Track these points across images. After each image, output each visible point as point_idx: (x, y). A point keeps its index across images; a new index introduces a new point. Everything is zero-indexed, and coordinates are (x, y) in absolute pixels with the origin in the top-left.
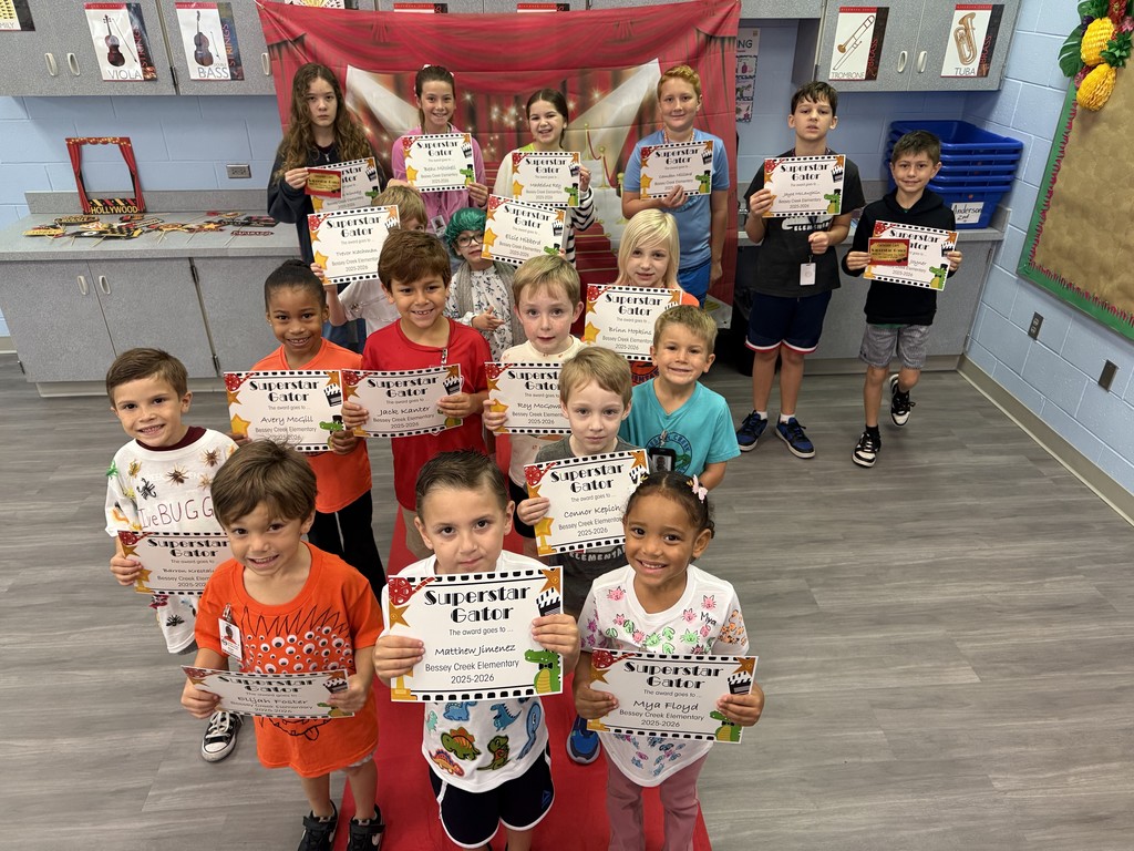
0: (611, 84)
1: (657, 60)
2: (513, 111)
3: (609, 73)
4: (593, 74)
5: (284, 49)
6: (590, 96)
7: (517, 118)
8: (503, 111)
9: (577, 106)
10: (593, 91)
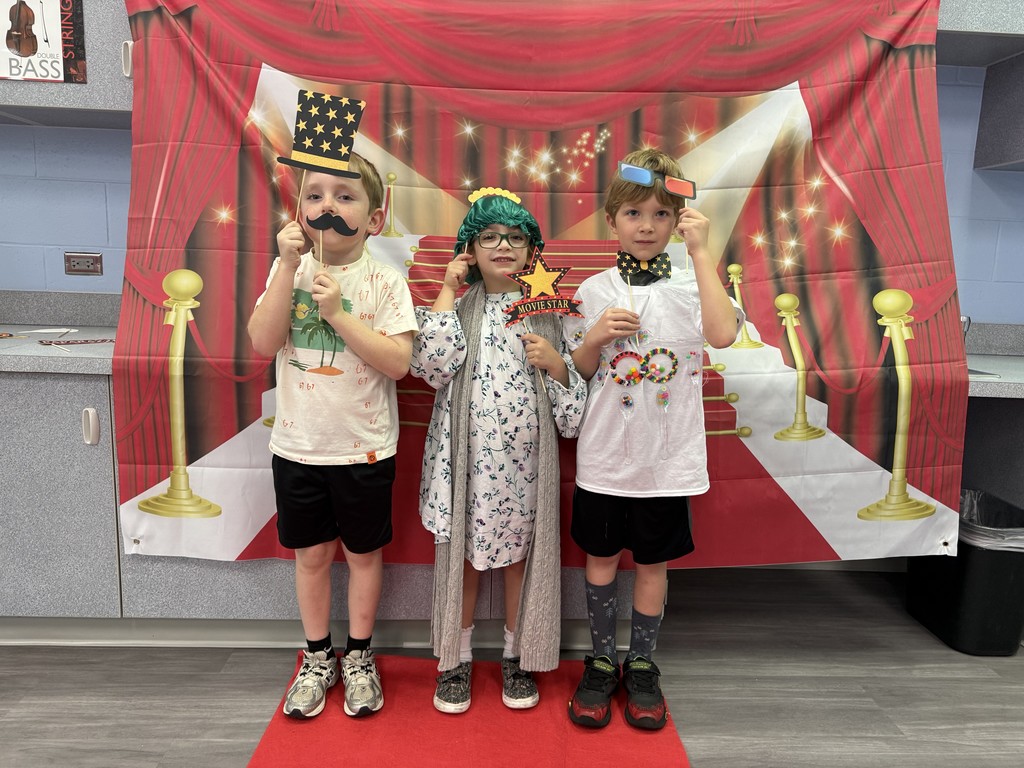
0: (718, 119)
1: (796, 84)
2: (545, 156)
3: (715, 101)
4: (687, 102)
6: (681, 137)
7: (551, 168)
8: (528, 156)
10: (685, 130)
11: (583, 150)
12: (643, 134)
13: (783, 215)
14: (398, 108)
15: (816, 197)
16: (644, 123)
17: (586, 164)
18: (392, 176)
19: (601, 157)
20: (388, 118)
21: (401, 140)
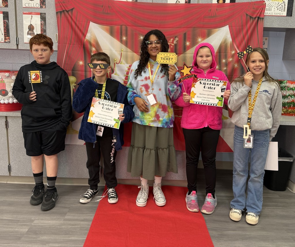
0: (207, 35)
1: (228, 26)
3: (206, 30)
4: (198, 31)
5: (63, 14)
6: (197, 40)
9: (190, 44)
10: (198, 38)
11: (171, 43)
12: (187, 39)
13: (224, 61)
14: (124, 32)
15: (233, 56)
16: (187, 36)
17: (172, 47)
18: (122, 50)
19: (176, 45)
20: (121, 35)
21: (125, 41)
